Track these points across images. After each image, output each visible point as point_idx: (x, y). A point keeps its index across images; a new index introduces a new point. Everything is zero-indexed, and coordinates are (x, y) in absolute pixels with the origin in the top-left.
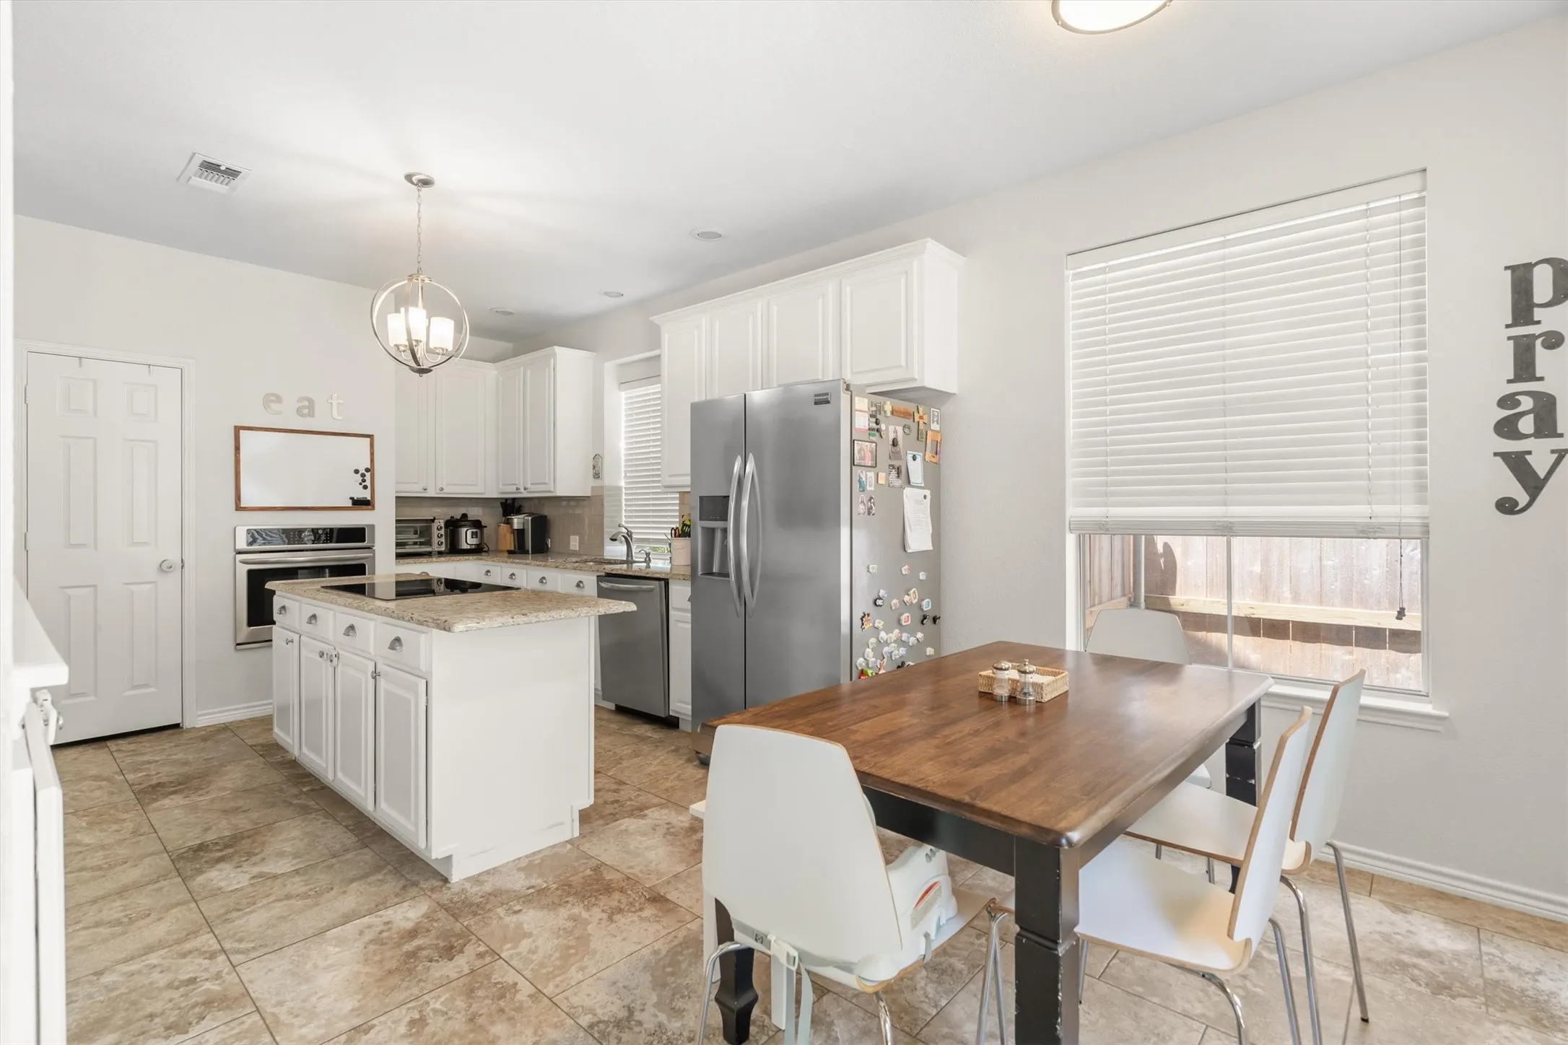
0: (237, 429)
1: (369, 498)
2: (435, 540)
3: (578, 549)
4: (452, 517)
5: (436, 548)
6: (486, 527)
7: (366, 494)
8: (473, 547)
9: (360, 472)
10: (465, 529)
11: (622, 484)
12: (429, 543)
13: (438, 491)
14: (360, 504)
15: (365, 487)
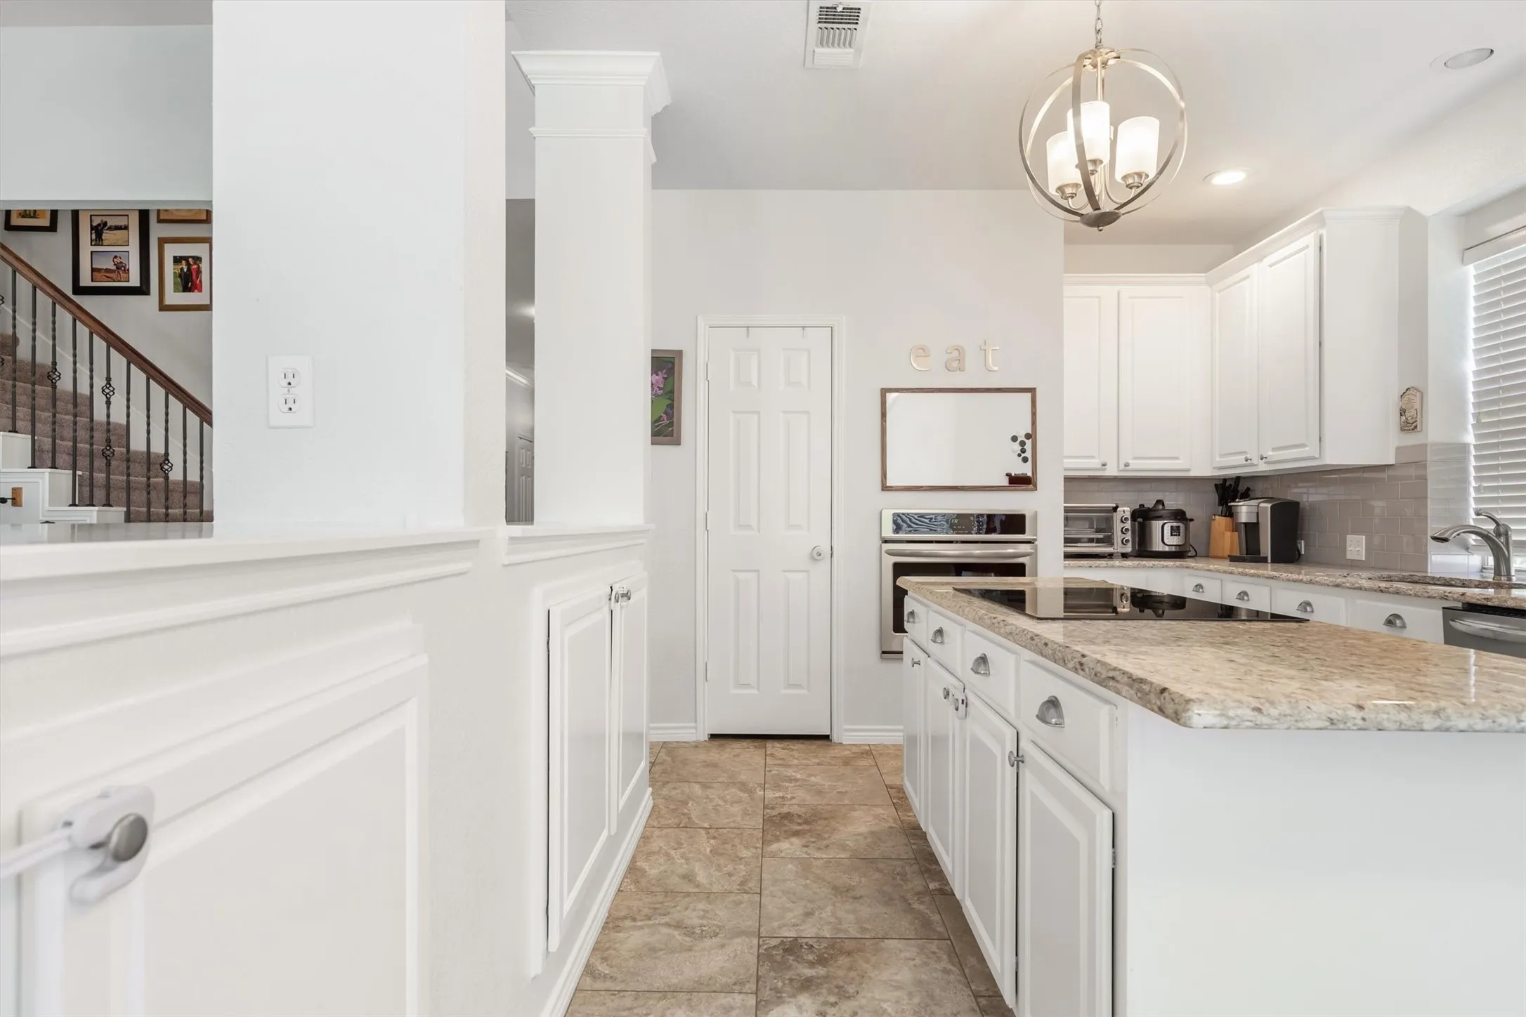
0: (884, 392)
1: (1030, 474)
2: (1118, 536)
3: (1365, 557)
4: (1142, 506)
5: (1118, 548)
6: (1192, 520)
7: (1026, 470)
8: (1173, 549)
9: (1019, 440)
10: (1161, 523)
12: (1109, 541)
13: (1122, 467)
14: (1019, 481)
15: (1025, 460)
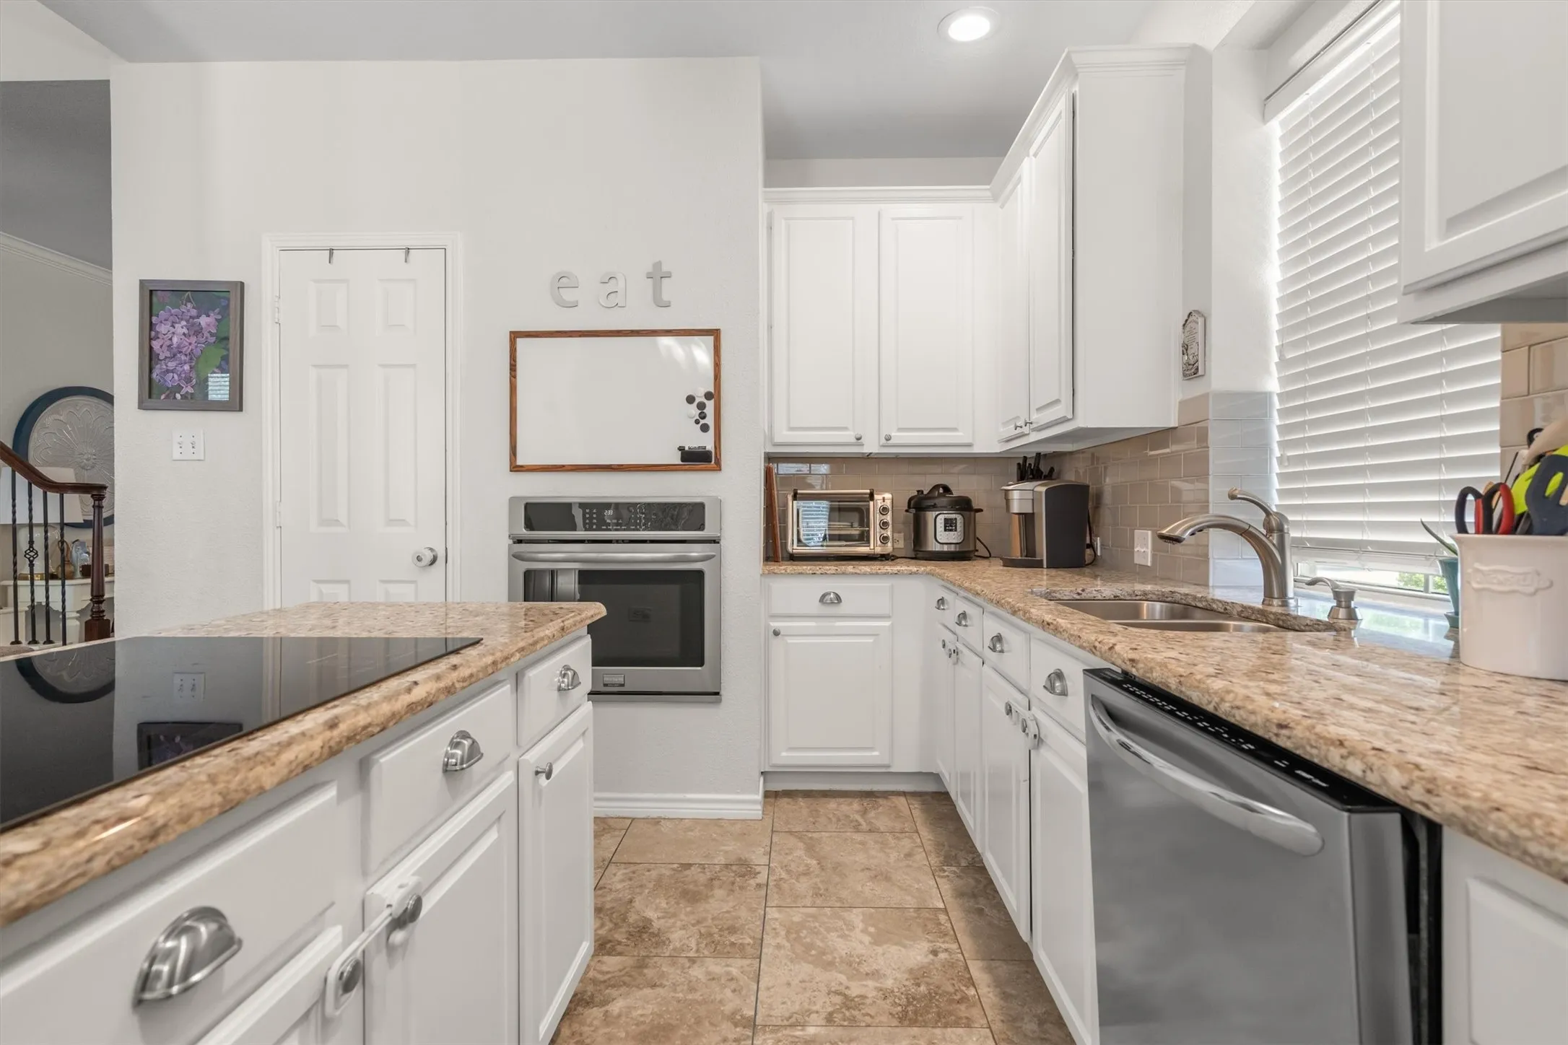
0: (515, 336)
1: (710, 447)
2: (875, 532)
3: (1149, 564)
4: (920, 492)
5: (874, 547)
6: (980, 510)
7: (707, 442)
8: (952, 548)
9: (697, 400)
10: (935, 513)
11: (1273, 385)
12: (864, 538)
13: (883, 441)
14: (695, 459)
15: (705, 428)
